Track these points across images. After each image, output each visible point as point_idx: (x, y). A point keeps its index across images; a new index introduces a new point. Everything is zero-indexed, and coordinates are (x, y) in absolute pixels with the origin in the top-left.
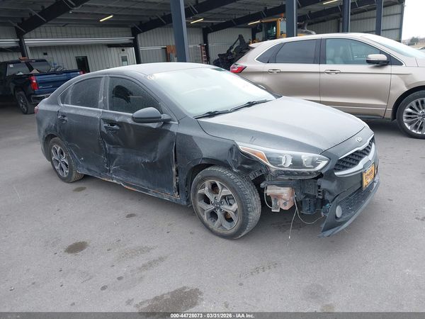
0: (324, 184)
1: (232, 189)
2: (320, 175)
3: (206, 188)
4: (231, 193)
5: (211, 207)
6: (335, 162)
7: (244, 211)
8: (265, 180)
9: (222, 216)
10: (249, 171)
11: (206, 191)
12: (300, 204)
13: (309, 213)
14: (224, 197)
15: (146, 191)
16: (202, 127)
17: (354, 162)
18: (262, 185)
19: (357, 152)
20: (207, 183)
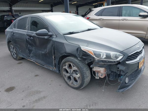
0: (121, 67)
1: (78, 67)
2: (119, 63)
3: (67, 66)
4: (77, 69)
5: (68, 75)
6: (127, 57)
7: (83, 78)
8: (93, 64)
9: (73, 79)
10: (85, 59)
11: (66, 67)
12: (108, 75)
13: (113, 79)
14: (74, 71)
15: (43, 65)
16: (66, 39)
17: (135, 57)
18: (91, 66)
19: (137, 52)
20: (67, 64)
